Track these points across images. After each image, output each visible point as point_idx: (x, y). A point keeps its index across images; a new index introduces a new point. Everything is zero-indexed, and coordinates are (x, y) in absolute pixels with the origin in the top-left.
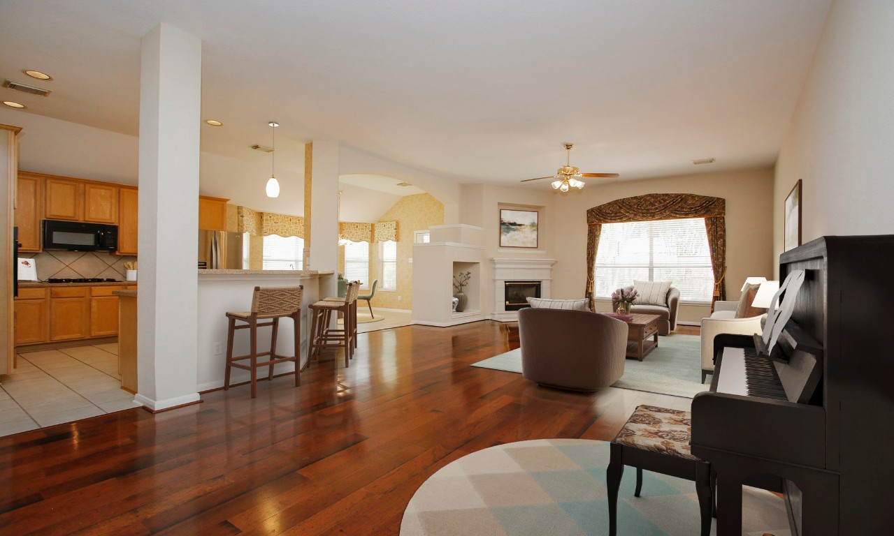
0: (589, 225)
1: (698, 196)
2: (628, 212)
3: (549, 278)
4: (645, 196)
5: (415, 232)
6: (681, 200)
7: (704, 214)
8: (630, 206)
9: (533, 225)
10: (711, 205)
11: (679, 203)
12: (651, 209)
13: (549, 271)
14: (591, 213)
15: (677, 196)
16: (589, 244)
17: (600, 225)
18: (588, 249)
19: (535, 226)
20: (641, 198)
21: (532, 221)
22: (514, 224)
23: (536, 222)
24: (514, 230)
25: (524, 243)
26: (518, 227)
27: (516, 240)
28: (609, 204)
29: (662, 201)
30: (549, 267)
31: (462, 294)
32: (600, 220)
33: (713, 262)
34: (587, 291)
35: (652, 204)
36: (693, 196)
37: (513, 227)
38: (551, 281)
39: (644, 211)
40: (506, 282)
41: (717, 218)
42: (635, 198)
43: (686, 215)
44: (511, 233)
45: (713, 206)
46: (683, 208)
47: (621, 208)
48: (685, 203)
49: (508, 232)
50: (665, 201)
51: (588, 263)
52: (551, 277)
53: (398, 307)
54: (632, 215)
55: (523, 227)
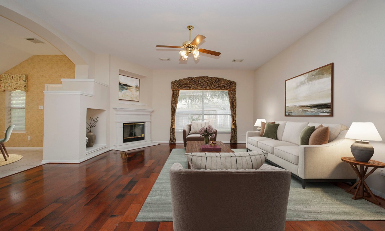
0: (173, 90)
1: (226, 80)
2: (194, 85)
3: (150, 121)
4: (202, 77)
5: (46, 85)
6: (219, 81)
7: (228, 89)
8: (195, 81)
9: (137, 87)
10: (231, 84)
11: (218, 82)
12: (205, 84)
13: (149, 116)
14: (174, 83)
15: (217, 78)
16: (172, 101)
17: (179, 91)
18: (172, 104)
19: (138, 88)
20: (200, 78)
21: (136, 85)
22: (126, 85)
23: (138, 85)
24: (126, 89)
25: (132, 98)
26: (128, 87)
27: (127, 95)
28: (184, 79)
29: (210, 81)
30: (149, 113)
31: (92, 134)
32: (179, 88)
33: (231, 112)
34: (171, 127)
35: (205, 82)
36: (224, 80)
37: (125, 87)
38: (151, 122)
39: (202, 85)
40: (124, 123)
41: (233, 91)
42: (197, 77)
43: (221, 89)
44: (125, 91)
45: (232, 85)
46: (219, 85)
47: (190, 82)
48: (220, 83)
49: (122, 90)
50: (211, 81)
51: (172, 112)
52: (150, 120)
53: (28, 146)
54: (196, 87)
55: (131, 87)
